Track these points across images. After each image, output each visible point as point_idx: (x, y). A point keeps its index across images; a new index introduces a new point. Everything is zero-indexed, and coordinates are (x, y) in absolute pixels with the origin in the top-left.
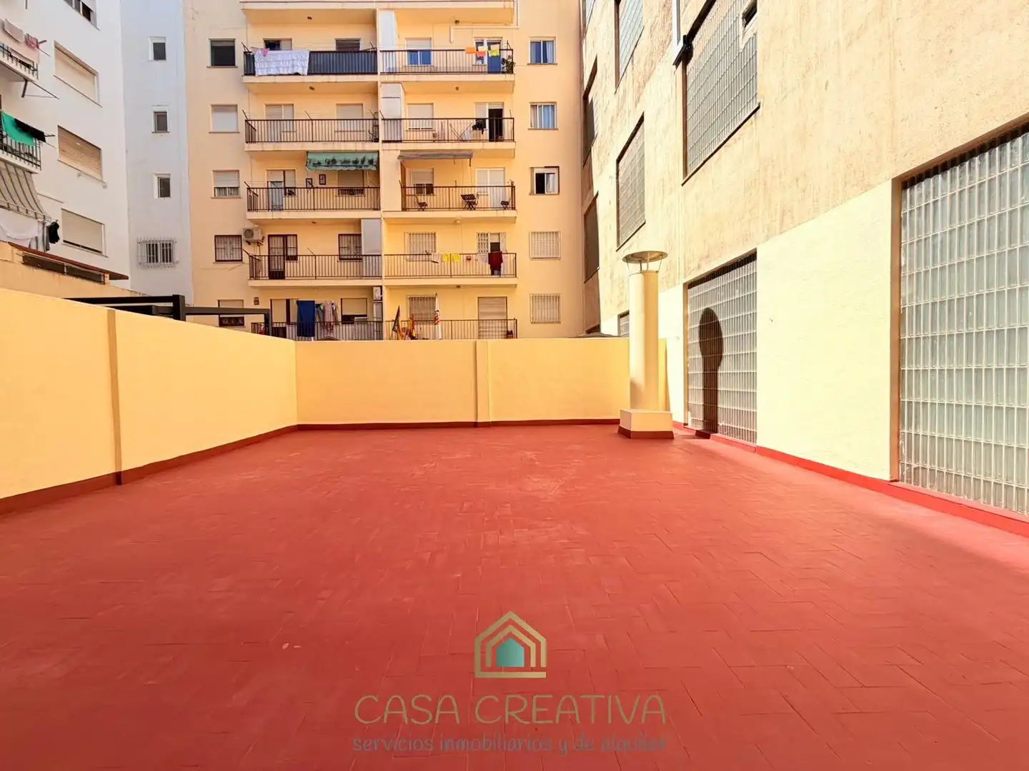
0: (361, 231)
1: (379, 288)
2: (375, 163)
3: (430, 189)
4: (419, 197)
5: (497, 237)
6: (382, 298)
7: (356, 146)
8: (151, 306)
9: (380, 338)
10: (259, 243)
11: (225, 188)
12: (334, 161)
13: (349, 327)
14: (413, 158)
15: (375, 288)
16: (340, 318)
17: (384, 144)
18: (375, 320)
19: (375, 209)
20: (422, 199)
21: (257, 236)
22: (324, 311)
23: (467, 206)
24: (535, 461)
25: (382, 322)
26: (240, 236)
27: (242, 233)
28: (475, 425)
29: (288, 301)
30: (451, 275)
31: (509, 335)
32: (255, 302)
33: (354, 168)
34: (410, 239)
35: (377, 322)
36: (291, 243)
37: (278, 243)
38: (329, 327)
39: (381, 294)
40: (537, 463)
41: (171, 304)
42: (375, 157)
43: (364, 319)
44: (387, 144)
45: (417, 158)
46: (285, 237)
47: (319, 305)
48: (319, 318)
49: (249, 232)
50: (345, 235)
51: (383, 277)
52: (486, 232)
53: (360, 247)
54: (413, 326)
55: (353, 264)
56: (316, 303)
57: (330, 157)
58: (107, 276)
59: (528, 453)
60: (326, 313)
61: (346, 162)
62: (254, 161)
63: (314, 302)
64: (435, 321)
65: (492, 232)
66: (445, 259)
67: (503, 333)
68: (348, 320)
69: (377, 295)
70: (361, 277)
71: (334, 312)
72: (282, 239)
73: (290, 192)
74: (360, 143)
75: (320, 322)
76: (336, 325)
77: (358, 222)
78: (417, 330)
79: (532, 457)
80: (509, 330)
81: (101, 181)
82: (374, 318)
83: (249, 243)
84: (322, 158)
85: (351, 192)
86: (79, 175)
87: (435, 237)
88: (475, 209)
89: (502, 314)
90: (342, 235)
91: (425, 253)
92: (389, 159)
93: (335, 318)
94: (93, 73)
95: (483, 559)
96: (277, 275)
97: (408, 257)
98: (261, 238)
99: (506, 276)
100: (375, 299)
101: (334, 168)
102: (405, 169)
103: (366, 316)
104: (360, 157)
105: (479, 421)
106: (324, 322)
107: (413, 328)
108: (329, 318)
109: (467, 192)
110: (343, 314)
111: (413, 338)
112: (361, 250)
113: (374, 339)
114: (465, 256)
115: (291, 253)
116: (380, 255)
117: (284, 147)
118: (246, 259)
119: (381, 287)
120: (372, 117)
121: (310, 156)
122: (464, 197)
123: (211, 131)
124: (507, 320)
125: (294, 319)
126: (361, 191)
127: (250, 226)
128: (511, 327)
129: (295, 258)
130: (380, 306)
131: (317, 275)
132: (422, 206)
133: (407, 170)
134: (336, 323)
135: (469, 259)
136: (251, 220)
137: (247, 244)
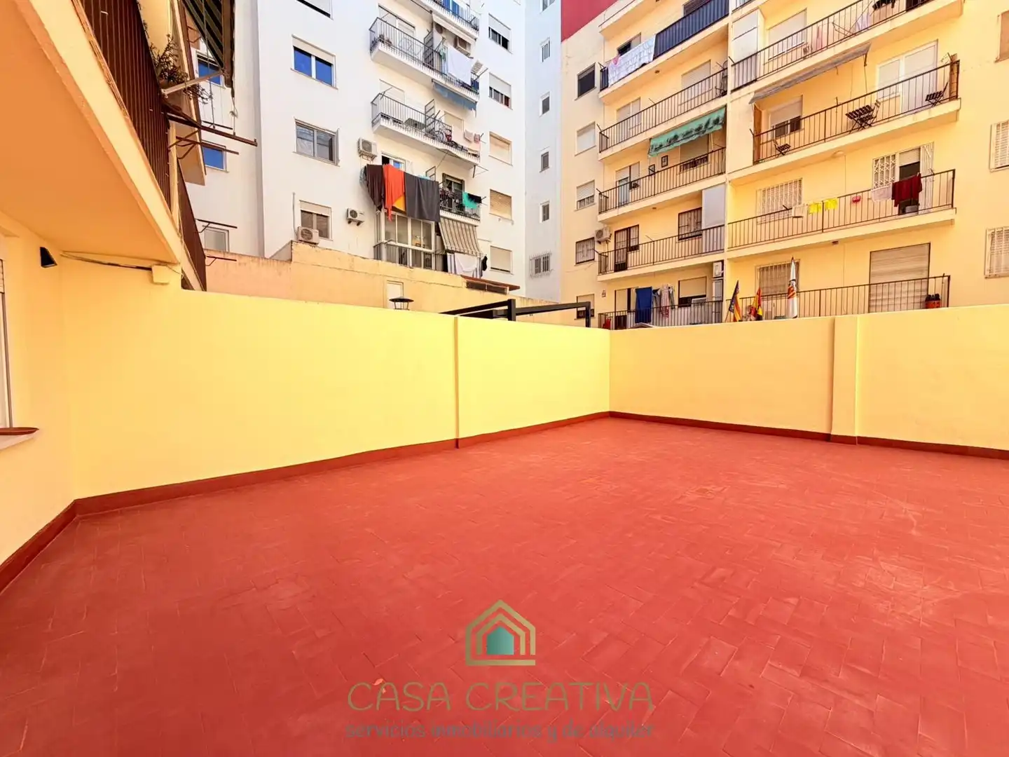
0: (701, 204)
1: (721, 263)
2: (720, 122)
3: (796, 124)
4: (778, 141)
5: (916, 153)
6: (723, 274)
7: (700, 112)
8: (492, 311)
9: (719, 320)
10: (607, 241)
11: (584, 199)
12: (676, 137)
13: (686, 310)
14: (771, 94)
15: (715, 264)
16: (676, 302)
17: (735, 93)
18: (714, 299)
19: (719, 174)
20: (782, 142)
21: (606, 235)
22: (660, 296)
23: (857, 126)
24: (912, 526)
25: (722, 301)
26: (593, 238)
27: (594, 235)
28: (826, 438)
29: (629, 290)
30: (823, 229)
31: (932, 301)
32: (603, 294)
33: (697, 136)
34: (764, 195)
35: (715, 302)
36: (633, 235)
37: (622, 237)
38: (664, 312)
39: (723, 269)
40: (914, 532)
41: (506, 307)
42: (721, 114)
43: (702, 300)
44: (738, 92)
45: (776, 92)
46: (628, 230)
47: (656, 291)
48: (657, 304)
49: (600, 233)
50: (685, 213)
51: (725, 250)
52: (891, 153)
53: (701, 222)
54: (759, 302)
55: (693, 242)
56: (653, 289)
57: (672, 135)
58: (508, 288)
59: (906, 506)
60: (663, 298)
61: (688, 134)
62: (606, 167)
63: (651, 288)
64: (789, 294)
65: (902, 150)
66: (813, 210)
67: (917, 300)
68: (685, 302)
69: (717, 271)
70: (700, 254)
71: (670, 296)
72: (626, 231)
73: (634, 185)
74: (704, 106)
75: (657, 308)
76: (672, 308)
77: (698, 195)
78: (766, 305)
79: (911, 516)
80: (931, 293)
81: (511, 220)
82: (713, 297)
83: (600, 242)
84: (663, 140)
85: (694, 164)
86: (500, 220)
87: (800, 186)
88: (870, 125)
89: (920, 270)
90: (682, 213)
91: (784, 209)
92: (739, 109)
93: (672, 302)
94: (508, 143)
95: (670, 693)
96: (621, 267)
97: (759, 219)
98: (608, 236)
99: (928, 211)
100: (714, 276)
101: (675, 145)
102: (761, 112)
103: (705, 296)
104: (703, 122)
105: (834, 433)
106: (660, 307)
107: (759, 305)
108: (665, 302)
109: (857, 106)
110: (680, 297)
111: (759, 318)
112: (701, 226)
113: (712, 323)
114: (848, 198)
115: (633, 244)
116: (724, 225)
117: (629, 143)
118: (597, 258)
119: (722, 261)
120: (721, 69)
121: (653, 142)
122: (850, 115)
123: (576, 153)
124: (928, 278)
125: (633, 307)
126: (705, 159)
127: (600, 227)
128: (935, 288)
129: (636, 248)
130: (720, 284)
131: (655, 260)
132: (783, 150)
133: (763, 113)
134: (673, 307)
135: (856, 201)
136: (602, 222)
137: (598, 244)
